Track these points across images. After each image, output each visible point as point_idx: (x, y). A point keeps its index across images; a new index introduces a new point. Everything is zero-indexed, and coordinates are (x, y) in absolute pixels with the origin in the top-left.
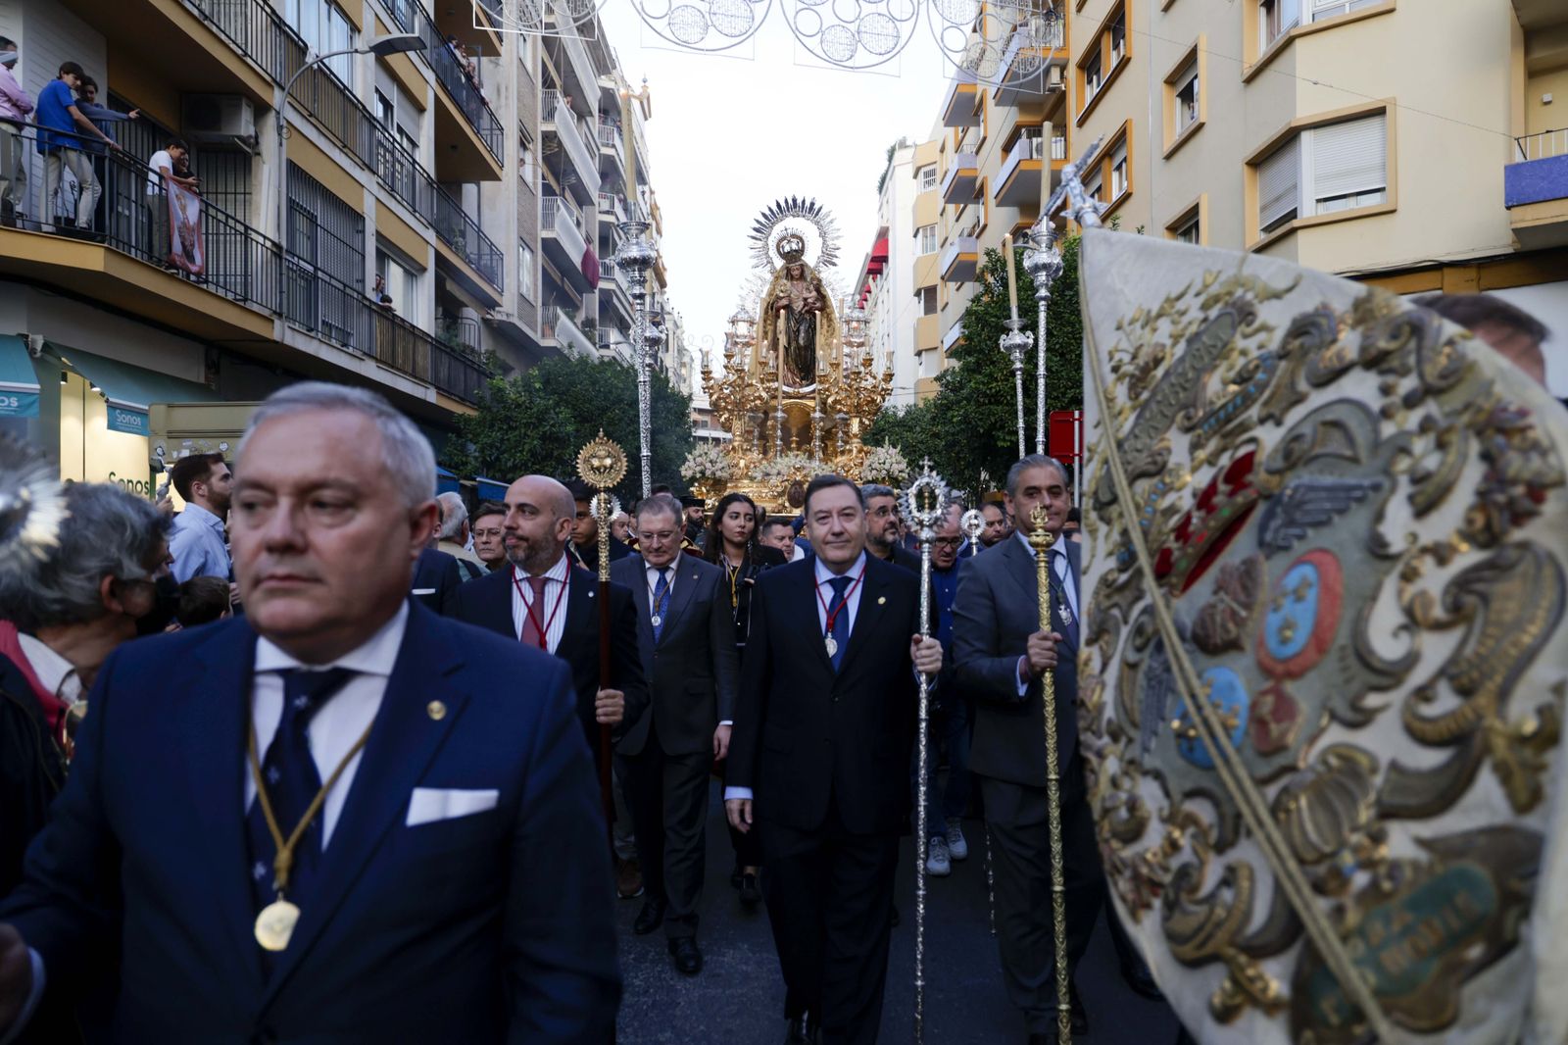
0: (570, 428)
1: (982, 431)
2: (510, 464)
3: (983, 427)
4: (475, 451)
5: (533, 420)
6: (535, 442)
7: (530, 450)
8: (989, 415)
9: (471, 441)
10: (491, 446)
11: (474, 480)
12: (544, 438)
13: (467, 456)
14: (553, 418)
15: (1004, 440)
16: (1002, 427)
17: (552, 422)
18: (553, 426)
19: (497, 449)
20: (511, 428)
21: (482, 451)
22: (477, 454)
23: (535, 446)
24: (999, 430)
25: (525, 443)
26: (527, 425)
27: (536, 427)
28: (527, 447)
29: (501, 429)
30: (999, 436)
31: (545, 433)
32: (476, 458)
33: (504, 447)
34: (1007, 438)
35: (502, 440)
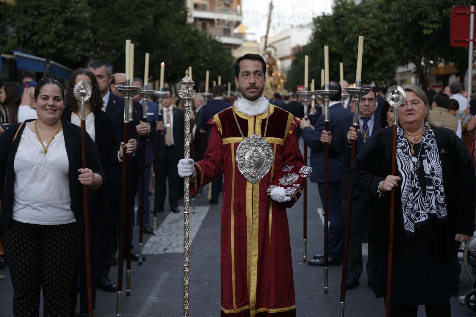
0: (87, 15)
1: (410, 20)
2: (40, 43)
3: (410, 17)
4: (13, 32)
5: (58, 8)
6: (60, 26)
7: (56, 32)
8: (416, 7)
9: (10, 23)
10: (25, 28)
11: (12, 54)
12: (66, 22)
13: (6, 36)
14: (73, 7)
15: (428, 28)
16: (426, 17)
17: (72, 9)
18: (73, 12)
19: (29, 30)
20: (40, 14)
21: (18, 32)
22: (14, 35)
23: (59, 30)
24: (423, 20)
25: (51, 26)
26: (53, 12)
27: (60, 13)
28: (53, 30)
29: (32, 15)
30: (423, 26)
31: (67, 18)
32: (13, 38)
33: (35, 29)
34: (430, 26)
35: (34, 24)
